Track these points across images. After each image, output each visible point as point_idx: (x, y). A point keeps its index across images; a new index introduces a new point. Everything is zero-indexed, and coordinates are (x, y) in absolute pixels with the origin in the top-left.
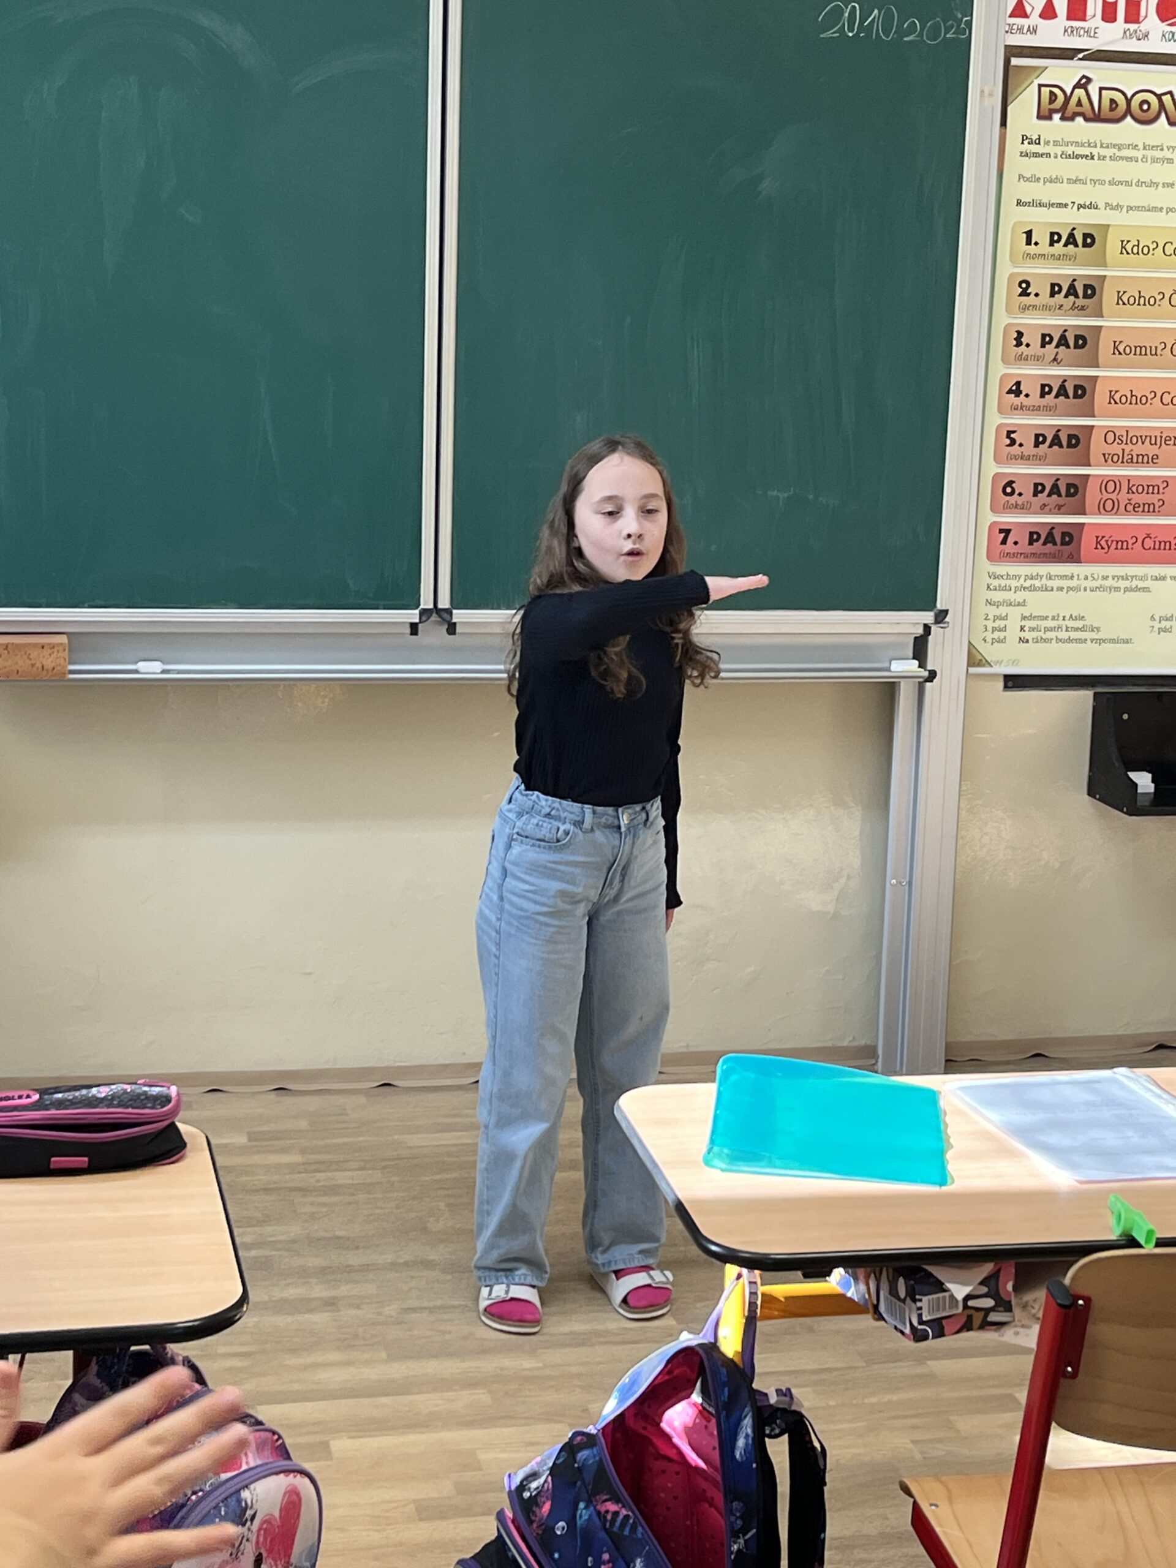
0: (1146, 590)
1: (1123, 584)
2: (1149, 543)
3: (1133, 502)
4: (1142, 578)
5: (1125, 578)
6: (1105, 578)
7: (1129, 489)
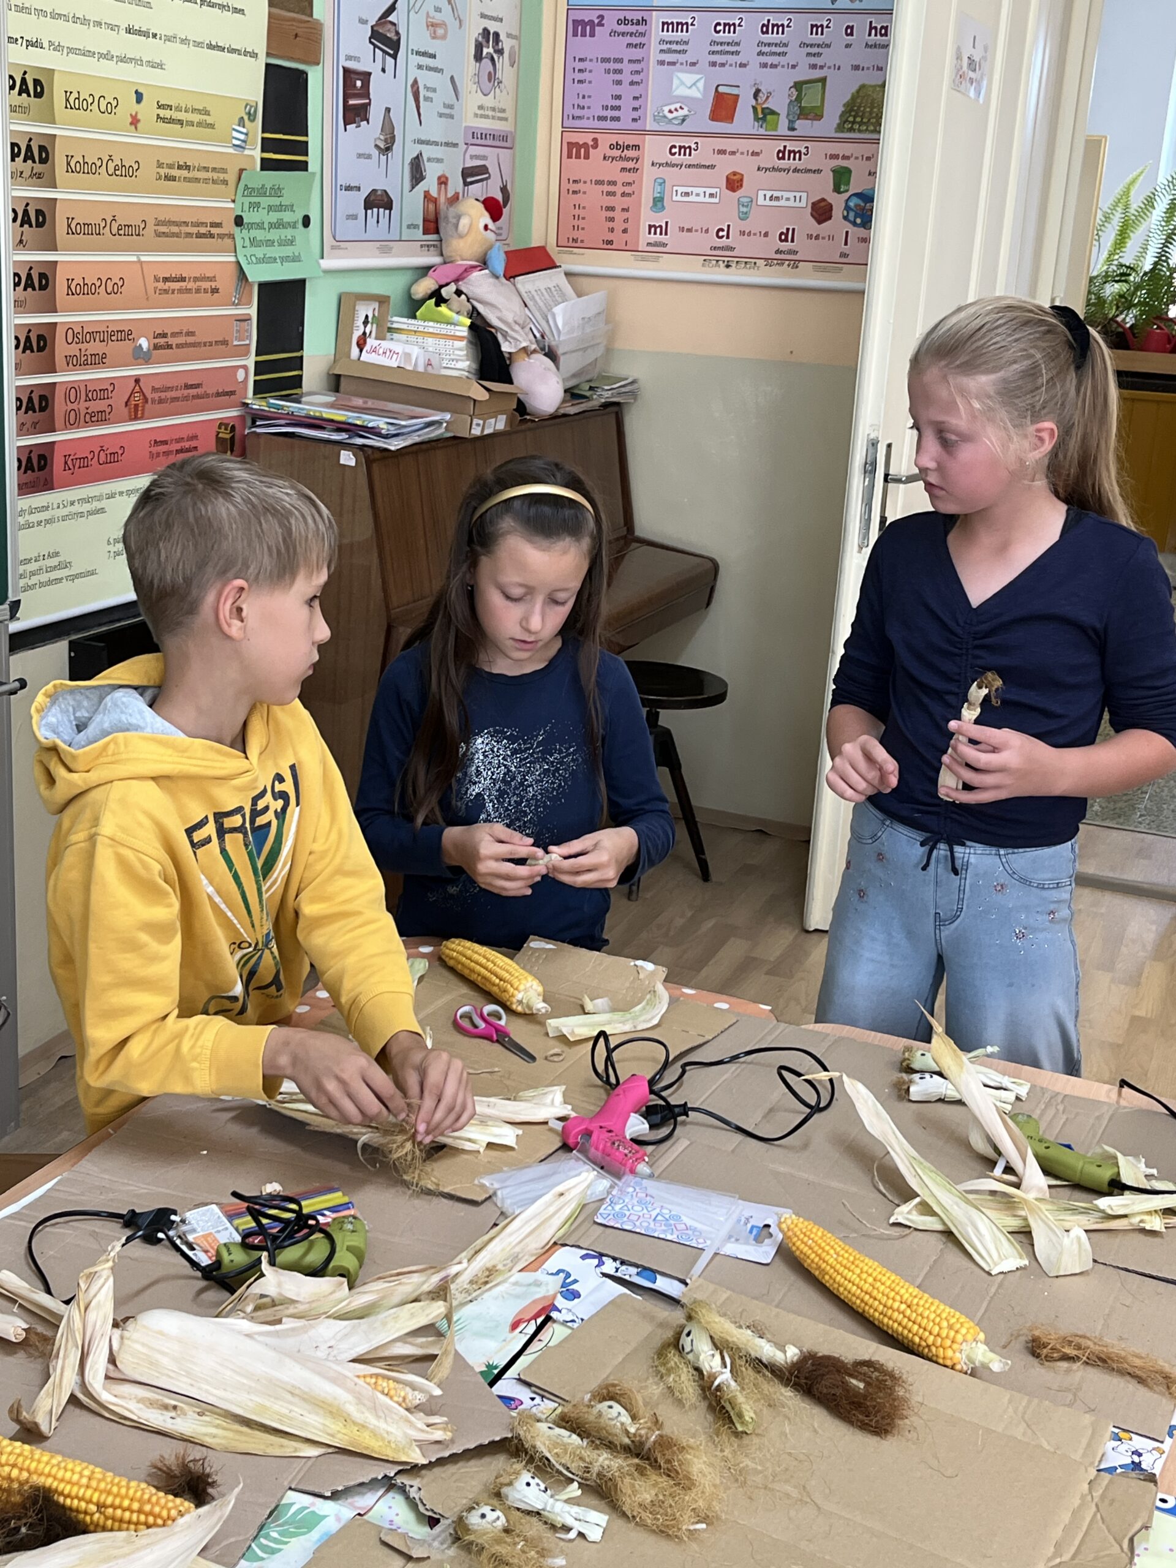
0: (101, 511)
1: (86, 507)
2: (102, 459)
3: (89, 411)
4: (99, 498)
5: (87, 500)
6: (72, 503)
7: (87, 395)
